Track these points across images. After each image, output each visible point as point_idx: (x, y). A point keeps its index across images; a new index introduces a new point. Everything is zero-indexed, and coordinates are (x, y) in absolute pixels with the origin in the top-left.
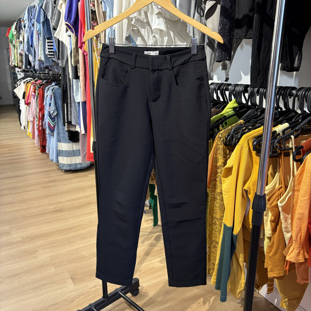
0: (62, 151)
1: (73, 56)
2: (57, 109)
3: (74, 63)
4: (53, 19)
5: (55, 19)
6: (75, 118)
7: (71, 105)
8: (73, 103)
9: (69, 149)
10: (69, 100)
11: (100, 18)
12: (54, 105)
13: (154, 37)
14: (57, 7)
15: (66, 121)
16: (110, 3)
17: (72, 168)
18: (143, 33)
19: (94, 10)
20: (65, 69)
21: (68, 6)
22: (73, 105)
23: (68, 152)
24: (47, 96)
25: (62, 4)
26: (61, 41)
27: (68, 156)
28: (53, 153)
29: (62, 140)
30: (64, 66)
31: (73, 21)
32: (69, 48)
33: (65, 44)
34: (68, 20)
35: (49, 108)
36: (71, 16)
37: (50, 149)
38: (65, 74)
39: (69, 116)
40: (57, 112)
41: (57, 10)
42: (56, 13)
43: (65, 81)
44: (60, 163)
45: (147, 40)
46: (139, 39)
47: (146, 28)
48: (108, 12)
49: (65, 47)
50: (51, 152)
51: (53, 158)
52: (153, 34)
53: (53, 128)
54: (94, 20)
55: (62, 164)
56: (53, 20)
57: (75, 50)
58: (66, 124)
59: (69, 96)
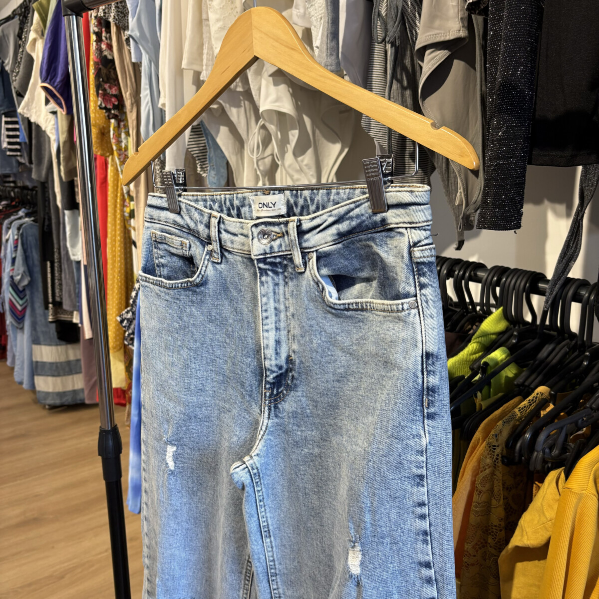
0: (44, 363)
1: (63, 160)
2: (30, 271)
3: (66, 173)
4: (15, 74)
5: (20, 73)
6: (70, 296)
7: (60, 267)
8: (65, 262)
9: (59, 358)
10: (56, 256)
11: (124, 76)
12: (23, 262)
13: (263, 127)
14: (24, 47)
15: (50, 300)
16: (150, 45)
17: (67, 400)
18: (234, 119)
19: (110, 57)
20: (46, 185)
21: (49, 45)
22: (65, 266)
23: (57, 367)
24: (7, 240)
25: (35, 40)
26: (35, 123)
27: (56, 374)
28: (22, 368)
29: (42, 339)
30: (43, 180)
31: (61, 81)
32: (55, 140)
33: (43, 129)
34: (49, 78)
35: (12, 268)
36: (56, 70)
37: (17, 358)
38: (47, 195)
39: (57, 291)
40: (29, 279)
41: (24, 53)
42: (23, 60)
43: (47, 211)
44: (39, 392)
45: (244, 136)
46: (224, 130)
47: (241, 106)
48: (146, 64)
49: (45, 137)
50: (19, 365)
51: (23, 379)
52: (261, 122)
53: (21, 312)
54: (112, 81)
55: (43, 392)
56: (16, 76)
57: (68, 145)
58: (51, 305)
59: (56, 246)
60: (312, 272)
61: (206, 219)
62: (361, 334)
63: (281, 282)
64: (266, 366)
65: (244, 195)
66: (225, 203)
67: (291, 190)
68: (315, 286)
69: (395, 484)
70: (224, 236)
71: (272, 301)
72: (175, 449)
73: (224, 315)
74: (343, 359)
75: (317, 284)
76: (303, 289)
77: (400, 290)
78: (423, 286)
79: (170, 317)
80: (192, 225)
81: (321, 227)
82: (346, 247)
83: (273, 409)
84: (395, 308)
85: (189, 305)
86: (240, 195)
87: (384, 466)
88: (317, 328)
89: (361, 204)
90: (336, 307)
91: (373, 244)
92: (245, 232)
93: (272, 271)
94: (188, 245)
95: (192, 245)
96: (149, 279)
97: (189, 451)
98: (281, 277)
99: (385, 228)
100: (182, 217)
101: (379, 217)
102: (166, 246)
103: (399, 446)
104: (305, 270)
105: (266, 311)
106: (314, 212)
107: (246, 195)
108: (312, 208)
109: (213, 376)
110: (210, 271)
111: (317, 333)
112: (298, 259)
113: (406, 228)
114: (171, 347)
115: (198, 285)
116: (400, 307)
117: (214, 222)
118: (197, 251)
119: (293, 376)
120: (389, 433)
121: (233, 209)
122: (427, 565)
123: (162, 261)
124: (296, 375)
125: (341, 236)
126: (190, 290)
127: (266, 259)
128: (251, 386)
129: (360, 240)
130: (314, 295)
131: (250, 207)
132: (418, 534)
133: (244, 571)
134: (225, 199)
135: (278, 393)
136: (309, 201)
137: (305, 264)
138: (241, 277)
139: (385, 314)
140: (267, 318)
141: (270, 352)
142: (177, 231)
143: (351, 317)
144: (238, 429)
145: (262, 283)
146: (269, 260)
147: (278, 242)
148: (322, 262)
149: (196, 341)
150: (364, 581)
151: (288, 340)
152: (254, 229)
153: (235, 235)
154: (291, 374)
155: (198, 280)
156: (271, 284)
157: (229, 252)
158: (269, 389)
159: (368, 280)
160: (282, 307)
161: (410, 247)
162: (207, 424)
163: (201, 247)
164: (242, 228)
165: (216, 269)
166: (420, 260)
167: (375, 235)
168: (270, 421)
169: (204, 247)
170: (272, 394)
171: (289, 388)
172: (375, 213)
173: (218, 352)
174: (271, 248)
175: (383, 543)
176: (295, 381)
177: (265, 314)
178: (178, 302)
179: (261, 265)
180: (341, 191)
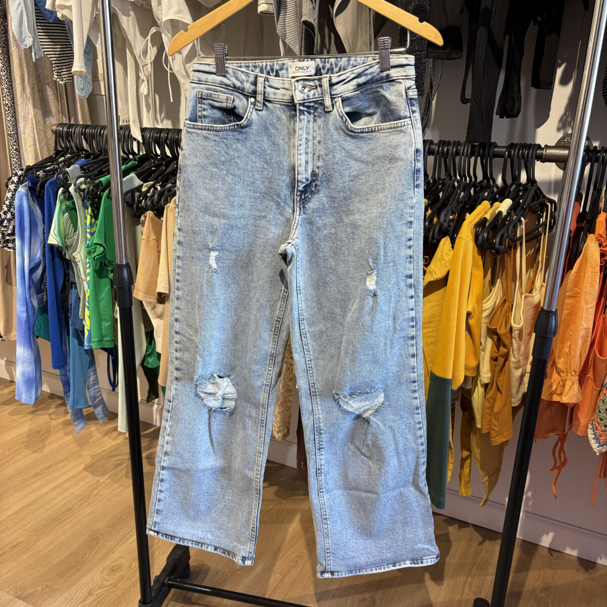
60: (339, 110)
61: (252, 79)
62: (369, 148)
63: (312, 120)
64: (299, 179)
65: (283, 62)
66: (266, 68)
67: (321, 58)
68: (340, 119)
69: (398, 228)
70: (268, 90)
71: (304, 133)
72: (217, 253)
73: (263, 148)
74: (355, 166)
75: (342, 118)
76: (331, 122)
77: (401, 114)
78: (414, 112)
79: (217, 153)
80: (238, 84)
81: (346, 81)
82: (362, 93)
83: (302, 209)
84: (400, 124)
85: (235, 143)
86: (280, 62)
87: (393, 218)
88: (339, 148)
89: (373, 66)
90: (356, 131)
91: (381, 90)
92: (286, 86)
93: (307, 112)
94: (232, 99)
95: (236, 99)
96: (197, 125)
97: (228, 254)
98: (312, 116)
99: (390, 80)
100: (229, 79)
101: (385, 74)
102: (211, 102)
103: (402, 205)
104: (333, 109)
105: (301, 140)
106: (337, 73)
107: (286, 62)
108: (336, 70)
109: (251, 194)
110: (254, 116)
111: (339, 151)
112: (328, 102)
113: (403, 79)
114: (217, 176)
115: (243, 127)
116: (403, 124)
117: (260, 80)
118: (240, 103)
119: (316, 185)
120: (396, 199)
121: (273, 72)
122: (410, 277)
123: (205, 113)
124: (318, 183)
125: (359, 86)
126: (236, 131)
127: (304, 103)
128: (285, 195)
129: (372, 88)
130: (338, 125)
131: (287, 70)
132: (407, 258)
133: (274, 328)
134: (267, 65)
135: (305, 198)
136: (334, 65)
137: (333, 105)
138: (279, 119)
139: (391, 130)
140: (300, 145)
141: (302, 169)
142: (223, 89)
143: (363, 137)
144: (273, 228)
145: (300, 120)
146: (306, 104)
147: (312, 92)
148: (345, 103)
149: (240, 169)
150: (378, 292)
151: (313, 160)
152: (296, 83)
153: (278, 89)
154: (314, 184)
155: (245, 123)
156: (306, 121)
157: (269, 101)
158: (299, 196)
159: (370, 115)
160: (311, 137)
161: (406, 90)
162: (244, 231)
163: (245, 100)
164: (284, 84)
165: (258, 115)
166: (412, 97)
167: (383, 84)
168: (300, 217)
169: (248, 100)
170: (301, 198)
171: (312, 193)
172: (381, 72)
173: (257, 176)
174: (308, 96)
175: (389, 266)
176: (318, 187)
177: (299, 143)
178: (225, 141)
179: (301, 108)
180: (358, 59)
